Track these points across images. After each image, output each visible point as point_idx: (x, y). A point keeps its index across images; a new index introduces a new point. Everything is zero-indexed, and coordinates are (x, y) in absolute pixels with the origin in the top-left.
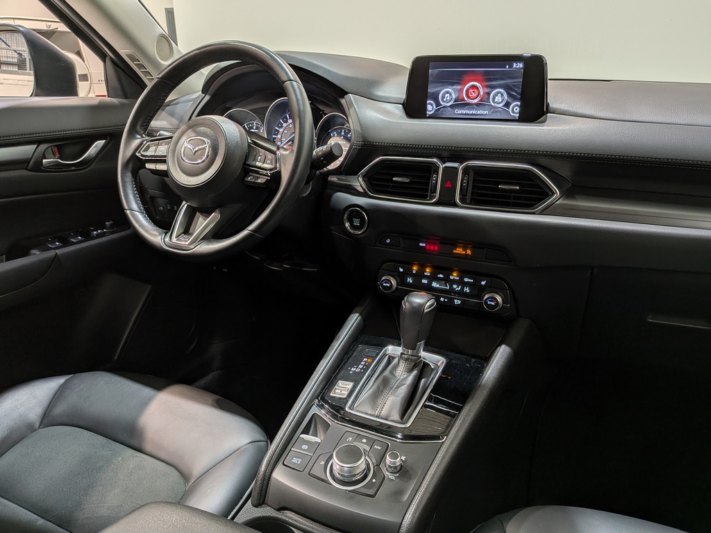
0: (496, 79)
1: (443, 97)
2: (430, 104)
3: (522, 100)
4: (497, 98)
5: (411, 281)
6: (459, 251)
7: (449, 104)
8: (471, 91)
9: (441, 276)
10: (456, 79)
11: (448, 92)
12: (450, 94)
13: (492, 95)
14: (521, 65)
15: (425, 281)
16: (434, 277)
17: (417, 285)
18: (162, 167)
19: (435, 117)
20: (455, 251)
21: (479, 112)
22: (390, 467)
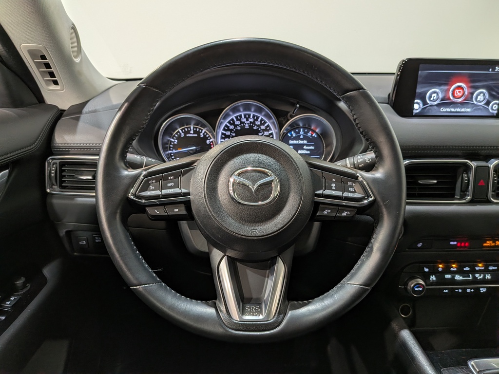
0: (479, 81)
1: (430, 97)
2: (417, 103)
4: (479, 97)
5: (434, 279)
6: (489, 243)
7: (436, 103)
8: (457, 91)
9: (467, 269)
10: (444, 81)
11: (435, 92)
12: (438, 94)
13: (475, 95)
15: (448, 276)
16: (460, 271)
17: (442, 281)
18: (176, 210)
19: (420, 116)
20: (485, 245)
21: (463, 110)
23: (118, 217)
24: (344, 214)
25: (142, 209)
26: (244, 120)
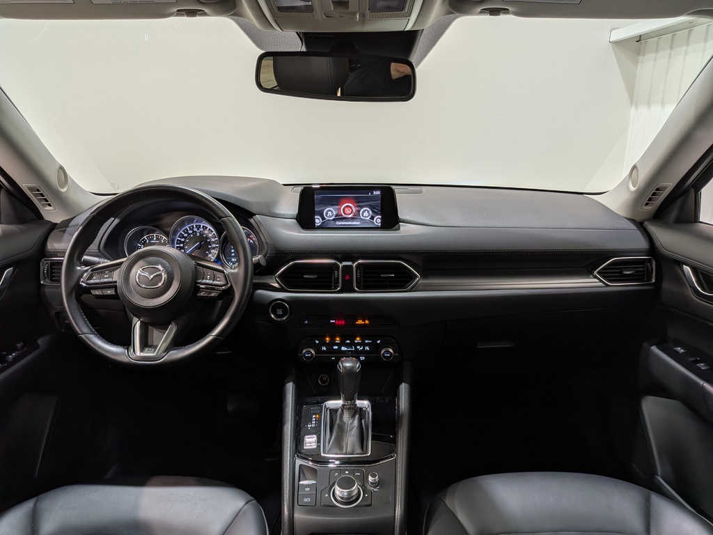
0: (363, 202)
1: (327, 214)
2: (317, 218)
3: (381, 214)
4: (365, 214)
5: (325, 349)
6: (360, 322)
7: (332, 218)
8: (346, 209)
9: (348, 341)
10: (335, 202)
11: (330, 211)
12: (332, 212)
13: (361, 212)
14: (378, 193)
15: (336, 347)
16: (342, 343)
17: (330, 351)
18: (109, 292)
19: (321, 228)
20: (357, 323)
21: (353, 223)
22: (372, 483)
23: (74, 295)
24: (213, 295)
25: (87, 290)
26: (195, 230)
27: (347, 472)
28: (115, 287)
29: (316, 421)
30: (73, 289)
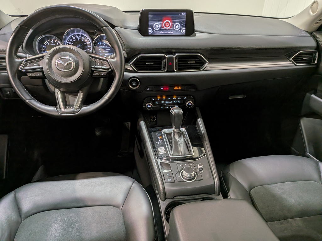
0: (176, 19)
1: (155, 27)
2: (150, 29)
3: (186, 27)
4: (176, 26)
5: (157, 103)
6: (176, 88)
7: (158, 29)
8: (166, 24)
9: (169, 99)
10: (160, 19)
11: (157, 25)
12: (158, 25)
14: (185, 14)
15: (163, 102)
16: (167, 100)
17: (160, 104)
18: (38, 74)
19: (152, 35)
20: (174, 89)
21: (170, 32)
22: (200, 169)
23: (16, 76)
24: (102, 75)
25: (25, 74)
26: (77, 37)
27: (186, 164)
28: (43, 72)
29: (161, 139)
30: (16, 73)
